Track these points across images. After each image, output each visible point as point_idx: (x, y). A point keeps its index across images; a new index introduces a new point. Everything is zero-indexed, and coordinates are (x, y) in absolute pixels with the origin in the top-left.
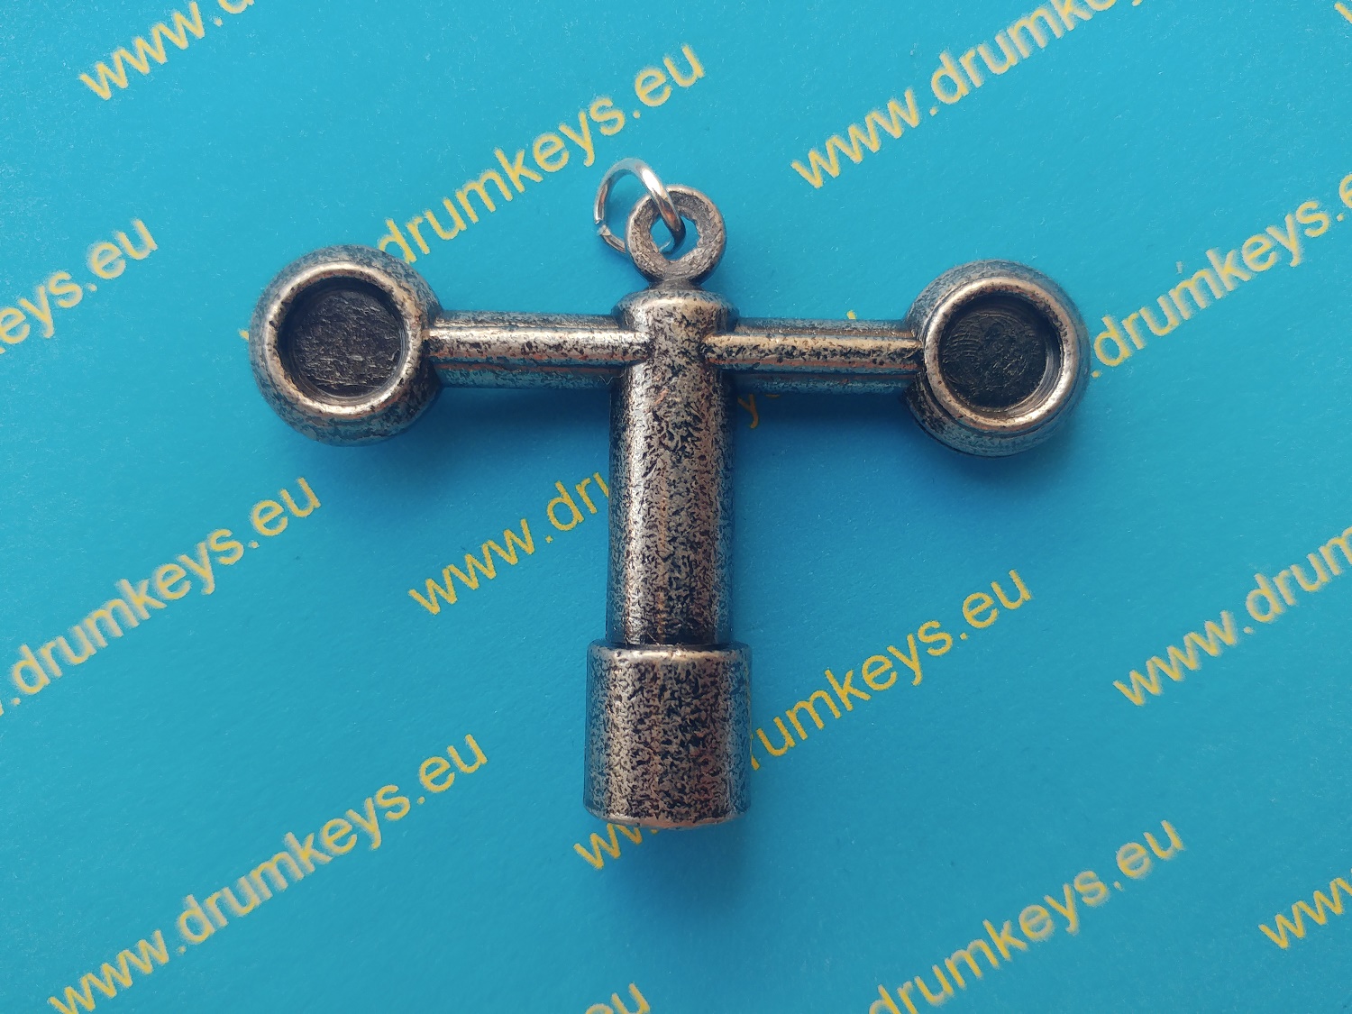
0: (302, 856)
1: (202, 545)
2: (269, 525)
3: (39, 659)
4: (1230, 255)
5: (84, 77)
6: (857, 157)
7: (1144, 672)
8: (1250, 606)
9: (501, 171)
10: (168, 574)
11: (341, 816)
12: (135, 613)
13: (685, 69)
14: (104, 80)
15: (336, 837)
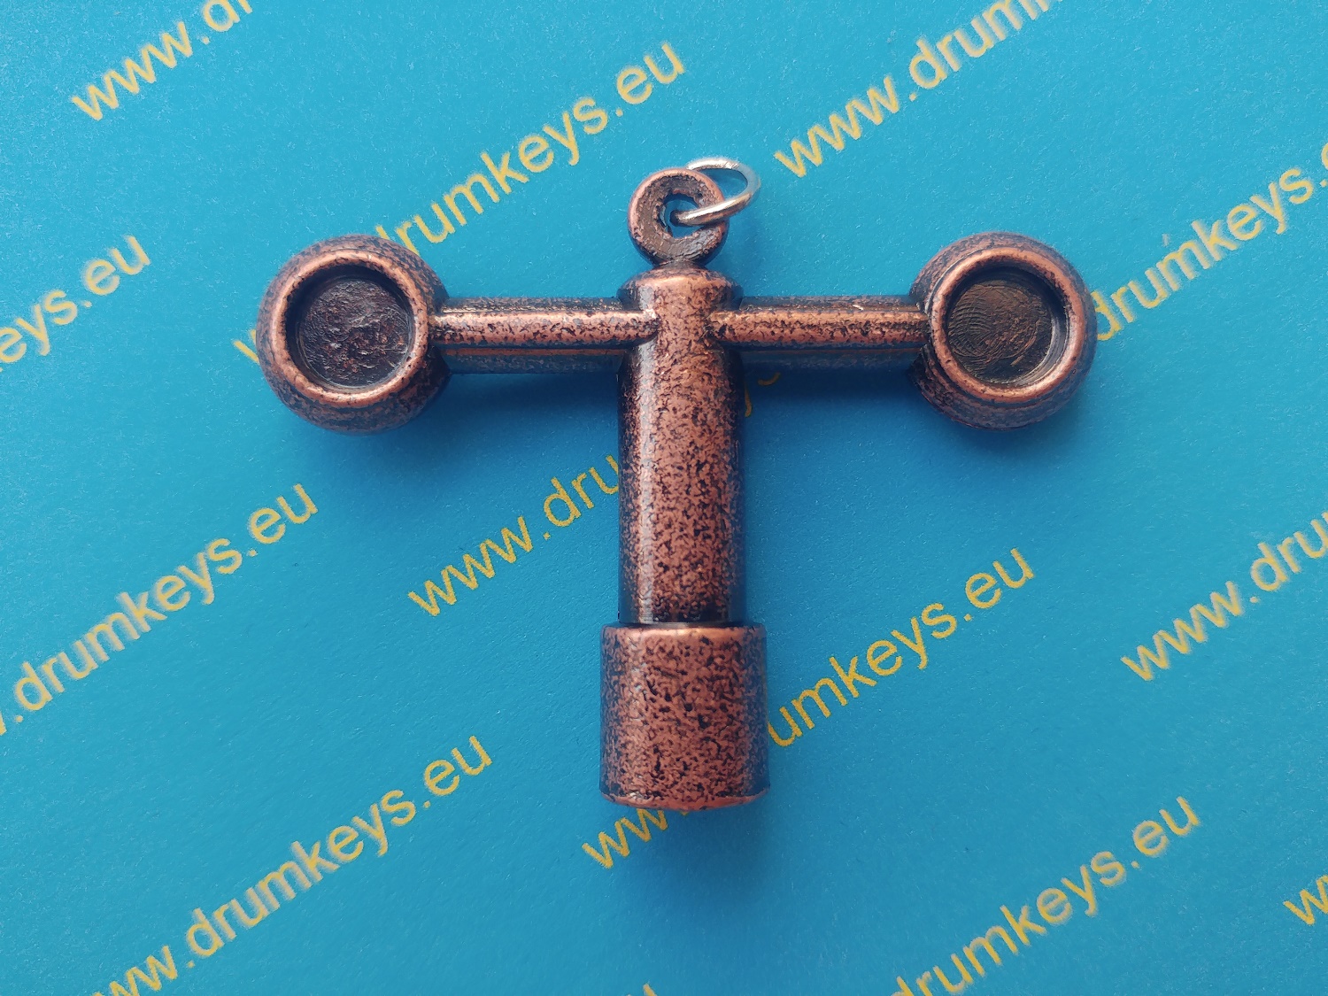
0: (309, 865)
1: (201, 555)
2: (268, 532)
3: (40, 675)
4: (1215, 225)
5: (76, 100)
6: (839, 145)
7: (1152, 647)
8: (1255, 575)
9: (487, 173)
10: (168, 586)
11: (348, 823)
12: (136, 626)
13: (666, 66)
14: (96, 101)
15: (342, 845)
